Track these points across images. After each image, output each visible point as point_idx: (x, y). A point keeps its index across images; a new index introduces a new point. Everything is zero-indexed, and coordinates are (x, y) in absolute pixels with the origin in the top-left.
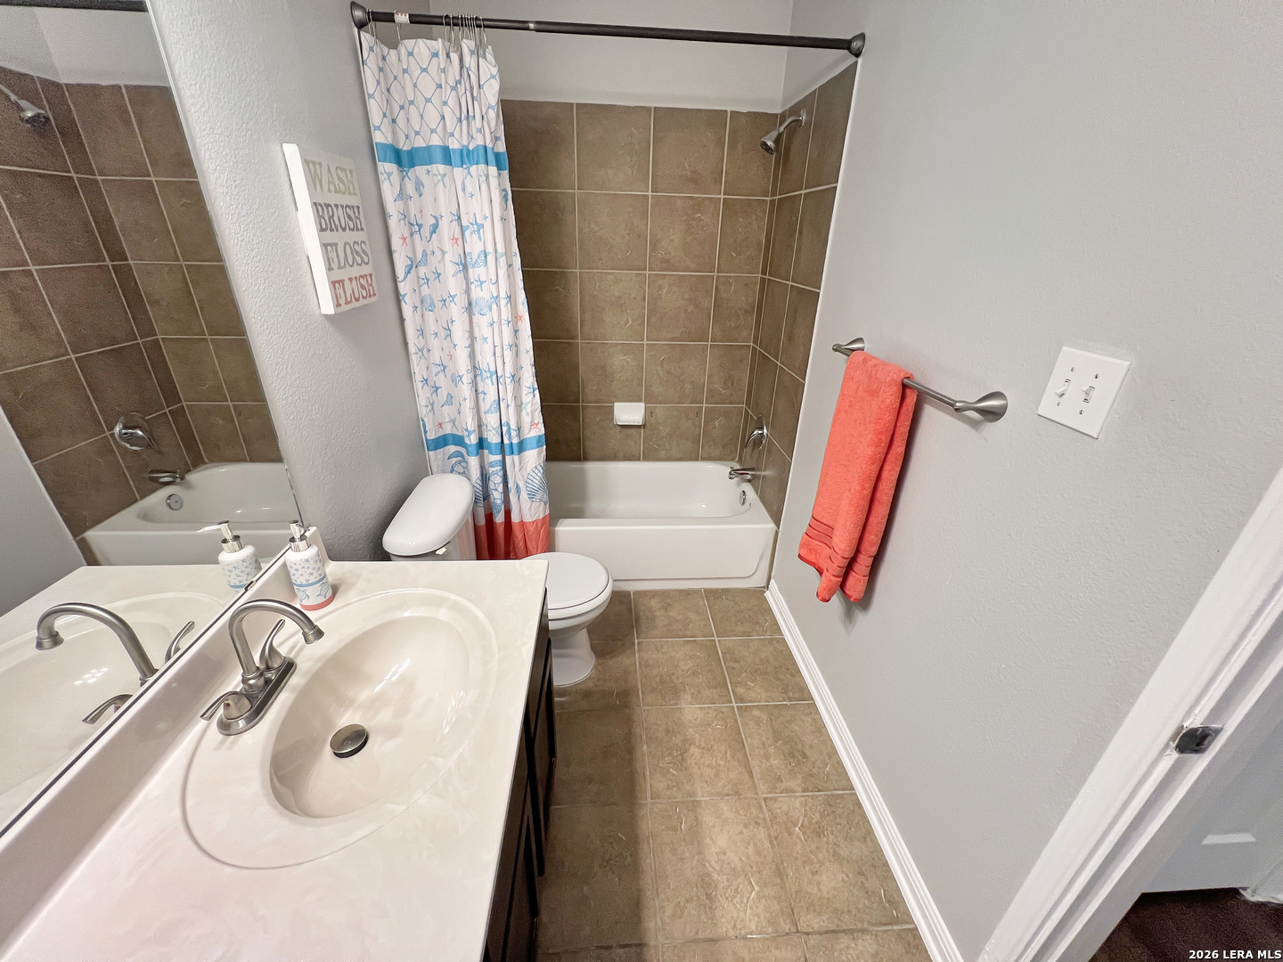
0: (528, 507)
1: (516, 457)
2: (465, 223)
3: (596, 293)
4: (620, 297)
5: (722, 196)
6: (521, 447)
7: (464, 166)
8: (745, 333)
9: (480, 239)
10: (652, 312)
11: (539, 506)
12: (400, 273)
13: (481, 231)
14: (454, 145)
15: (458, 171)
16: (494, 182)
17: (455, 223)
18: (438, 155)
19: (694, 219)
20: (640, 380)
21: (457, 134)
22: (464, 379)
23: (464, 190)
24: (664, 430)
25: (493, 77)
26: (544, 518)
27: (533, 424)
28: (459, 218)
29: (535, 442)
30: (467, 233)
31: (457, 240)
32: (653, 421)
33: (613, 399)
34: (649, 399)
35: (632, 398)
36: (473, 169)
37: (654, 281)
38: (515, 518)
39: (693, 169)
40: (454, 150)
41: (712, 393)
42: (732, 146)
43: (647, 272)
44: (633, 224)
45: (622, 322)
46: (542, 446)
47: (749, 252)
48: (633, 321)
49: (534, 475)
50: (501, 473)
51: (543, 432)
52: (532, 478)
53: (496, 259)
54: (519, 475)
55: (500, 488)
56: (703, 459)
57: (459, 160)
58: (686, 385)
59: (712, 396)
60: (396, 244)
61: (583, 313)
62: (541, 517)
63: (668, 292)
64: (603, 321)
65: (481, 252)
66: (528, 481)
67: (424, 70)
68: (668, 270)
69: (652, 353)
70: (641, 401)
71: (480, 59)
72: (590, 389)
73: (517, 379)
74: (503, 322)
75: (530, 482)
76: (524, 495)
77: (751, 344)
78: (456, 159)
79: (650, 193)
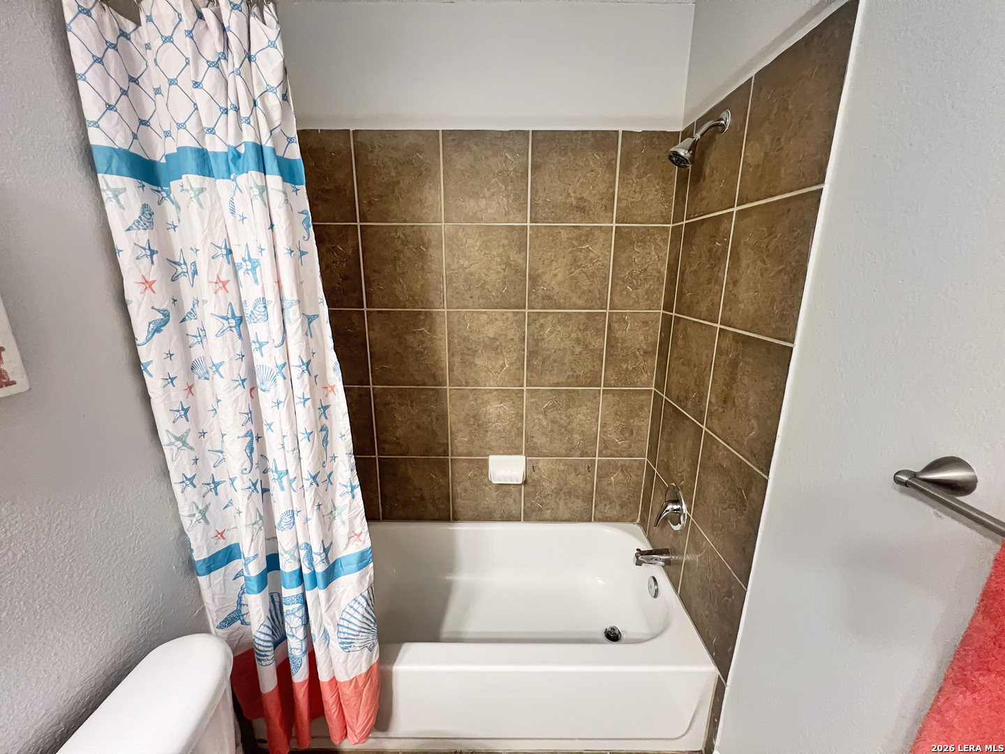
0: (341, 661)
1: (322, 593)
2: (238, 260)
3: (466, 334)
4: (495, 339)
5: (614, 225)
6: (331, 574)
7: (232, 177)
8: (645, 377)
9: (256, 281)
10: (533, 354)
11: (360, 657)
12: (141, 334)
13: (258, 269)
14: (214, 145)
15: (222, 185)
16: (276, 199)
17: (222, 260)
18: (191, 162)
19: (581, 250)
20: (520, 430)
21: (220, 130)
22: (238, 483)
23: (233, 212)
24: (548, 487)
25: (273, 45)
26: (368, 672)
27: (352, 535)
28: (230, 252)
29: (354, 561)
30: (241, 273)
31: (224, 284)
32: (535, 476)
33: (488, 452)
34: (531, 451)
35: (513, 450)
36: (242, 179)
37: (535, 320)
38: (323, 677)
39: (579, 196)
40: (215, 153)
41: (605, 445)
42: (626, 168)
43: (527, 311)
44: (509, 258)
45: (498, 366)
46: (367, 564)
47: (648, 286)
48: (511, 364)
49: (352, 611)
50: (301, 613)
51: (368, 544)
52: (348, 617)
53: (282, 310)
54: (326, 618)
55: (300, 633)
56: (598, 520)
57: (224, 168)
58: (575, 436)
59: (606, 448)
60: (132, 291)
61: (452, 355)
62: (364, 670)
63: (551, 332)
64: (475, 365)
65: (257, 300)
66: (341, 622)
67: (168, 40)
68: (552, 308)
69: (533, 400)
70: (520, 453)
71: (252, 18)
72: (460, 440)
73: (323, 480)
74: (297, 400)
75: (346, 624)
76: (335, 644)
77: (653, 389)
78: (218, 166)
79: (529, 224)
